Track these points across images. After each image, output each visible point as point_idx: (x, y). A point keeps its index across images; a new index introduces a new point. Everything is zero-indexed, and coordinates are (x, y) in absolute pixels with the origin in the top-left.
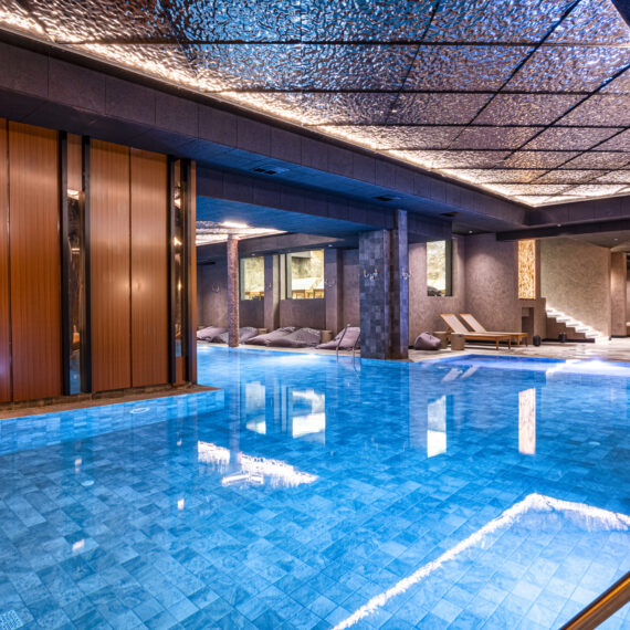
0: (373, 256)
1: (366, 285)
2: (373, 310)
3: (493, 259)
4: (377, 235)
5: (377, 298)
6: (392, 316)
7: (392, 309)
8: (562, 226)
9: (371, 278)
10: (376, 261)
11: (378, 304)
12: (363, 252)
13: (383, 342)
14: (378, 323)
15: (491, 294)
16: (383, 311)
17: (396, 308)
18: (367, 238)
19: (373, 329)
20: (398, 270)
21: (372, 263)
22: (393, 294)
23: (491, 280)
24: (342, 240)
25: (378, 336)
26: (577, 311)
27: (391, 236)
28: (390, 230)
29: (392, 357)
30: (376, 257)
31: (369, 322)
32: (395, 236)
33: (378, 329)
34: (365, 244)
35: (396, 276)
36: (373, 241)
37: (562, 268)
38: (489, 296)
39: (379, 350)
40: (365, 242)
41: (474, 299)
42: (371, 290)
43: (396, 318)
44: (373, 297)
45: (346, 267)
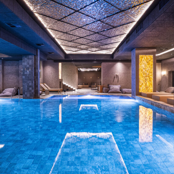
0: (28, 64)
1: (25, 73)
2: (28, 82)
3: (52, 67)
4: (30, 57)
5: (30, 78)
6: (35, 84)
7: (35, 82)
8: (73, 60)
9: (28, 71)
10: (30, 65)
11: (30, 80)
12: (24, 62)
13: (33, 93)
14: (30, 86)
15: (51, 77)
16: (32, 82)
17: (36, 81)
18: (26, 57)
19: (28, 89)
20: (37, 69)
21: (28, 66)
22: (36, 77)
23: (51, 73)
24: (11, 57)
25: (30, 91)
26: (69, 82)
27: (35, 57)
28: (35, 55)
29: (35, 98)
30: (30, 64)
31: (26, 86)
32: (36, 58)
33: (30, 89)
34: (25, 59)
35: (36, 71)
36: (29, 59)
37: (65, 71)
38: (51, 78)
39: (31, 96)
40: (25, 58)
41: (46, 79)
42: (27, 75)
43: (37, 85)
44: (28, 78)
45: (5, 67)
